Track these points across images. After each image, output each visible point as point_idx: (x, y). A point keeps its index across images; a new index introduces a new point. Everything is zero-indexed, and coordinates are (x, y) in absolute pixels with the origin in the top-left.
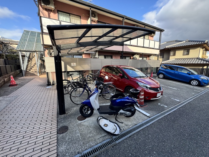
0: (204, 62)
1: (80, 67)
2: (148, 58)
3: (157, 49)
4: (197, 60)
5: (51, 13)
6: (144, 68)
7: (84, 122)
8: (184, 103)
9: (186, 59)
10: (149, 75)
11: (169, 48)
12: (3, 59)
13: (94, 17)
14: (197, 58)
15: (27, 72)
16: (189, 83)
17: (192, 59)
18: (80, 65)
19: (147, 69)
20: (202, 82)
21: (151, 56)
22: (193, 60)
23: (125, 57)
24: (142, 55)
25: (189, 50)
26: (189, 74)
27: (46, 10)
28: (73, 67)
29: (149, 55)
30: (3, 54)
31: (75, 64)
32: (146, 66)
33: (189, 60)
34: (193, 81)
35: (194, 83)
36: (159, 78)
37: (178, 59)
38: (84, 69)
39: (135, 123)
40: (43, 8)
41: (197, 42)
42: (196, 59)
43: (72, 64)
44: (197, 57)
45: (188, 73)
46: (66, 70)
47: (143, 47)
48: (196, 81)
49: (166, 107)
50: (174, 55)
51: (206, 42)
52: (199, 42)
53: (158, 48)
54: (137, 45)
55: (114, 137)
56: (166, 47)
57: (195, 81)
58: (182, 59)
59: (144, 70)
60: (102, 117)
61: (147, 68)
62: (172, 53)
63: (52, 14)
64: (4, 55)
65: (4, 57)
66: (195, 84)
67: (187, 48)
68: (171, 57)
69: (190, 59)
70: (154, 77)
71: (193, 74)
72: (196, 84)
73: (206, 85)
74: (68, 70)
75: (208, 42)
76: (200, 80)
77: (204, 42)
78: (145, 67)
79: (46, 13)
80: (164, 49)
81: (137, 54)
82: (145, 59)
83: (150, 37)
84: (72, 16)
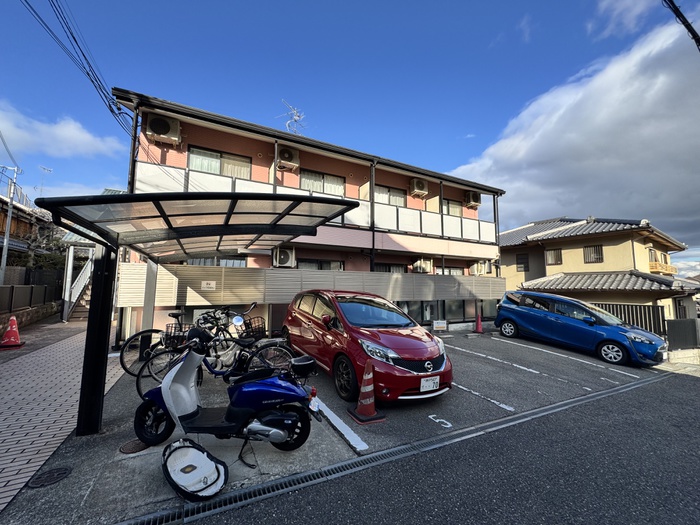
0: (652, 285)
1: (228, 293)
2: (466, 270)
3: (492, 244)
4: (630, 279)
5: (170, 151)
6: (454, 301)
7: (134, 458)
8: (525, 416)
9: (597, 274)
10: (471, 324)
11: (538, 240)
12: (24, 268)
13: (290, 159)
14: (632, 274)
15: (79, 309)
16: (596, 354)
17: (617, 274)
18: (230, 287)
19: (463, 304)
20: (634, 350)
21: (476, 265)
22: (620, 277)
23: (387, 268)
24: (440, 261)
25: (601, 246)
26: (591, 324)
27: (158, 144)
28: (203, 294)
29: (467, 263)
30: (30, 253)
31: (213, 284)
32: (455, 297)
33: (606, 277)
34: (605, 348)
35: (612, 352)
36: (502, 334)
37: (573, 274)
38: (241, 300)
39: (297, 468)
40: (150, 141)
41: (619, 224)
42: (627, 276)
43: (204, 284)
44: (629, 267)
45: (585, 321)
46: (181, 304)
47: (442, 238)
48: (616, 349)
49: (450, 425)
50: (559, 261)
51: (643, 222)
52: (625, 224)
53: (494, 241)
54: (419, 231)
55: (190, 505)
56: (530, 238)
57: (611, 346)
58: (584, 274)
59: (454, 308)
60: (191, 442)
61: (464, 301)
62: (550, 256)
63: (172, 154)
64: (30, 256)
65: (28, 262)
66: (615, 358)
67: (593, 243)
68: (549, 269)
69: (610, 273)
70: (487, 332)
71: (600, 322)
72: (619, 359)
73: (649, 361)
74: (188, 304)
75: (648, 224)
76: (627, 343)
77: (638, 225)
78: (453, 298)
79: (157, 151)
80: (522, 244)
81: (426, 257)
82: (456, 273)
83: (464, 209)
84: (229, 159)
